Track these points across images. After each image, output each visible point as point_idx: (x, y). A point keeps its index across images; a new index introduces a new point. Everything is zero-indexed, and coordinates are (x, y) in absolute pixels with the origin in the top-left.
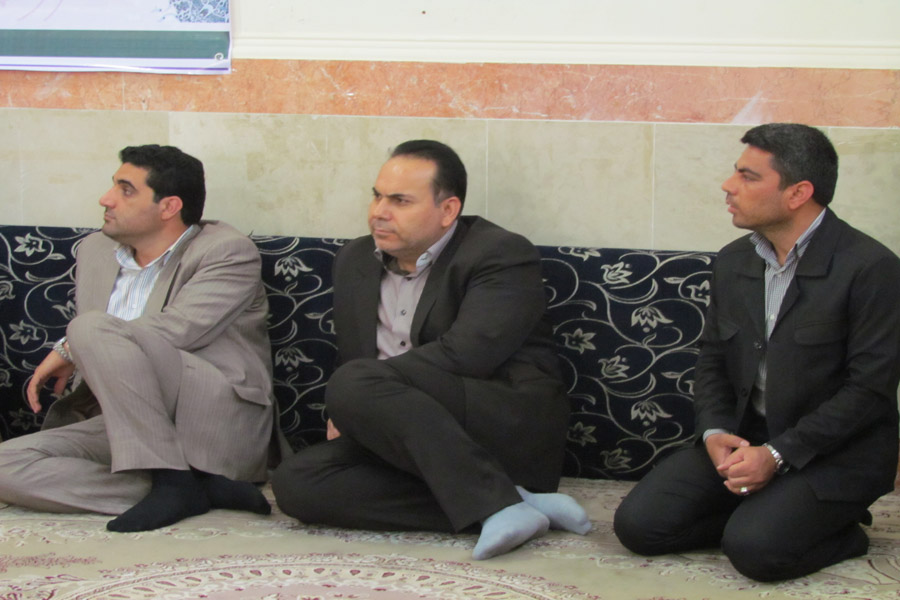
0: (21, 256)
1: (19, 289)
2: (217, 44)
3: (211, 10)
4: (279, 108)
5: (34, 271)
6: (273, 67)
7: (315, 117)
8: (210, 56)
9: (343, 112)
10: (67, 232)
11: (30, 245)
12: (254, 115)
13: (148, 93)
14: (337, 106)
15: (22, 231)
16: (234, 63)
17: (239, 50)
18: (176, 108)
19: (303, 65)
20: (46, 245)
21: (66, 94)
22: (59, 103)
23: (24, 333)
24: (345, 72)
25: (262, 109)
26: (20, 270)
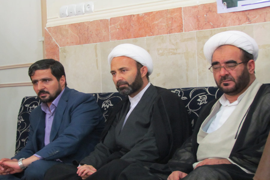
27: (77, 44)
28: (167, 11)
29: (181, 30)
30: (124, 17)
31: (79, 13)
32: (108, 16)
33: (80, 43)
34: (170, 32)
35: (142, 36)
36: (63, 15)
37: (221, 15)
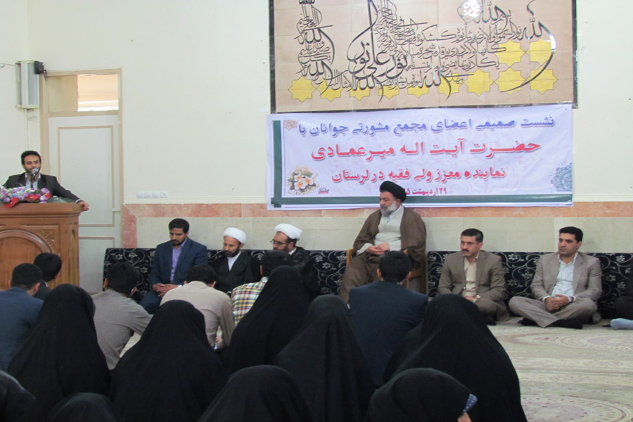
0: (511, 260)
1: (511, 270)
2: (569, 198)
3: (566, 188)
4: (588, 216)
5: (515, 264)
6: (586, 204)
7: (599, 218)
8: (567, 201)
9: (607, 216)
10: (524, 253)
11: (513, 257)
12: (580, 218)
13: (547, 212)
14: (606, 215)
15: (510, 253)
16: (574, 203)
17: (575, 199)
18: (557, 216)
19: (595, 203)
20: (518, 257)
21: (522, 213)
22: (520, 216)
23: (512, 283)
24: (608, 205)
25: (582, 216)
26: (511, 265)
27: (153, 216)
28: (230, 204)
29: (240, 216)
30: (196, 204)
31: (155, 197)
32: (182, 202)
33: (156, 216)
34: (232, 216)
35: (209, 217)
36: (139, 197)
37: (270, 211)
